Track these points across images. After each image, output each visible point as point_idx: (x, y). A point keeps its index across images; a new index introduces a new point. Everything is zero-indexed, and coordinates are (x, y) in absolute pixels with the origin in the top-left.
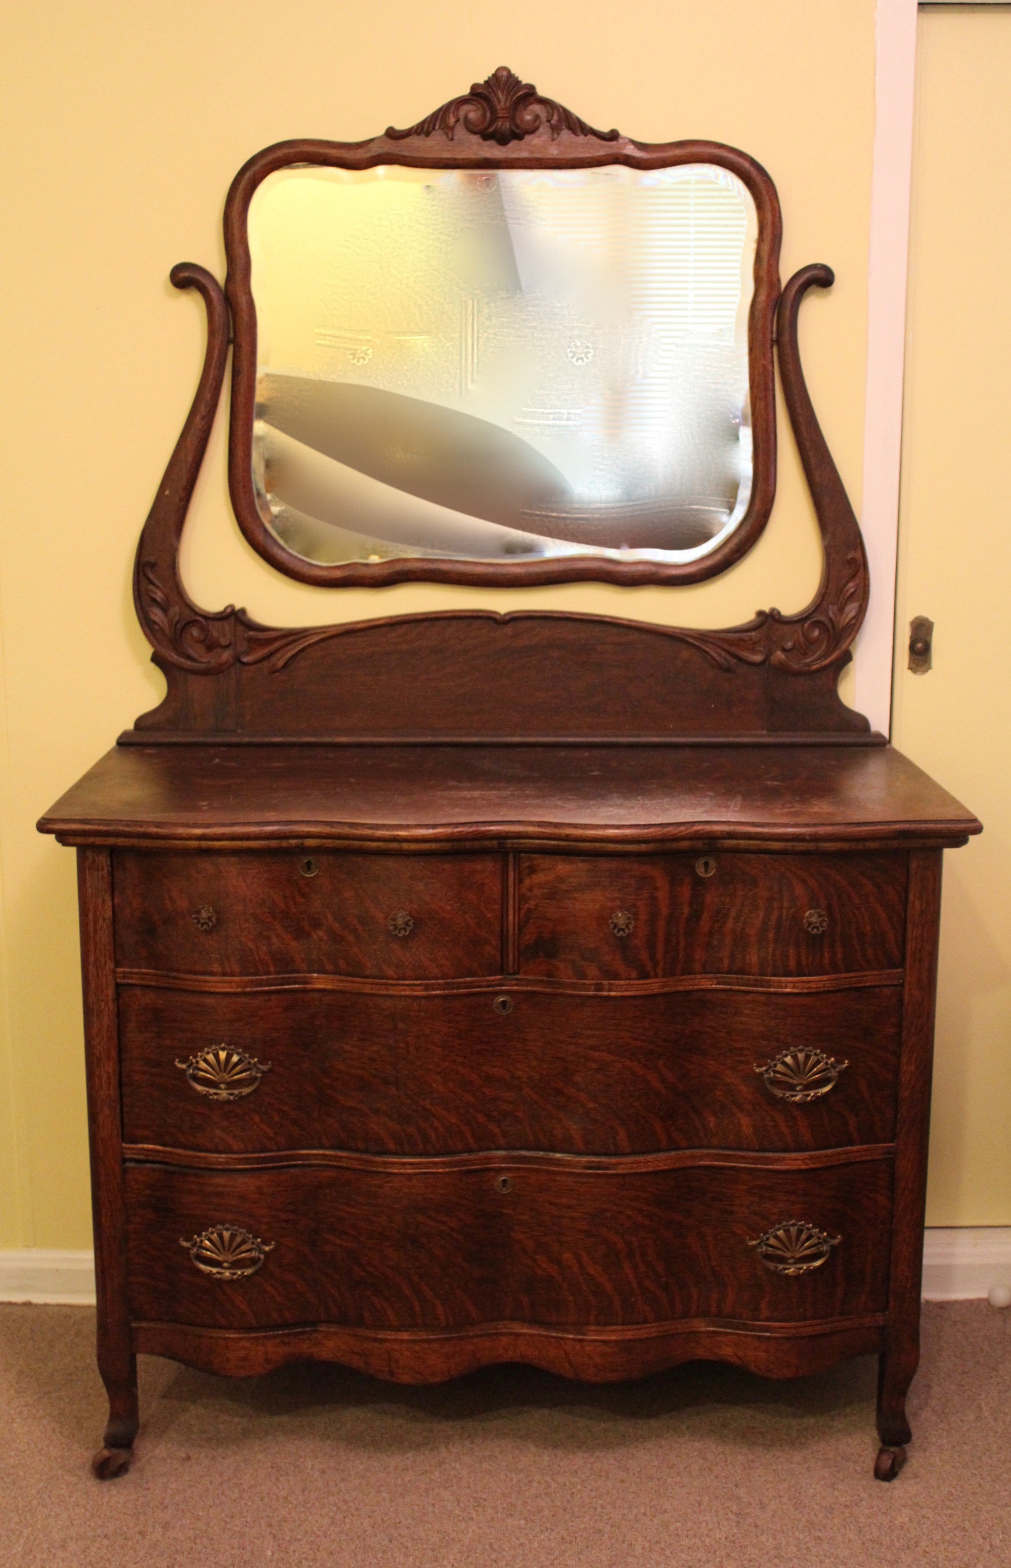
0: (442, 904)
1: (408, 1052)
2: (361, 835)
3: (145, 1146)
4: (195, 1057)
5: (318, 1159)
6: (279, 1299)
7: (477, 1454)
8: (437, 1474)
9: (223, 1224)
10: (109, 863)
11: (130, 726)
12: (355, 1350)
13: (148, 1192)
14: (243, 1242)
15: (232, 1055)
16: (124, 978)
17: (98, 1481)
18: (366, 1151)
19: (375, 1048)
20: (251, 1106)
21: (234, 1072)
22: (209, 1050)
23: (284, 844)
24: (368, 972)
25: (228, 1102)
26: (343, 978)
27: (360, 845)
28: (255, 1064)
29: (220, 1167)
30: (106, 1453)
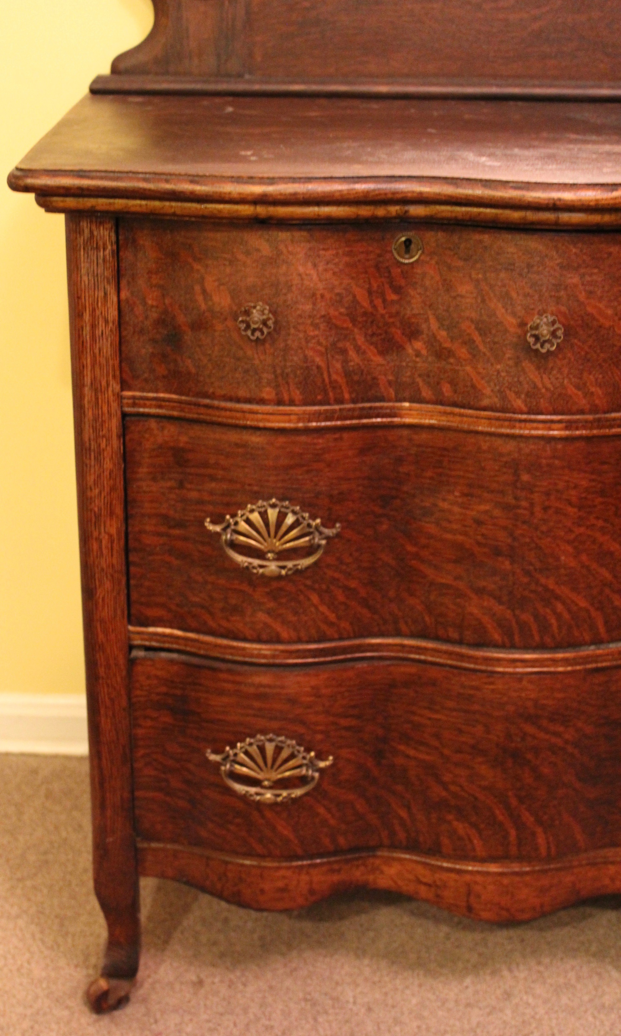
0: (601, 306)
1: (532, 514)
2: (502, 198)
3: (160, 630)
4: (234, 516)
5: (392, 651)
6: (332, 822)
7: (549, 981)
8: (508, 1012)
9: (264, 732)
10: (114, 238)
11: (106, 70)
12: (424, 880)
13: (164, 689)
14: (292, 756)
15: (285, 515)
16: (134, 405)
17: (95, 1016)
18: (460, 642)
19: (483, 507)
20: (309, 582)
21: (287, 537)
22: (254, 507)
23: (381, 212)
24: (486, 402)
25: (279, 577)
26: (448, 409)
27: (497, 214)
28: (317, 528)
29: (263, 661)
30: (103, 984)
